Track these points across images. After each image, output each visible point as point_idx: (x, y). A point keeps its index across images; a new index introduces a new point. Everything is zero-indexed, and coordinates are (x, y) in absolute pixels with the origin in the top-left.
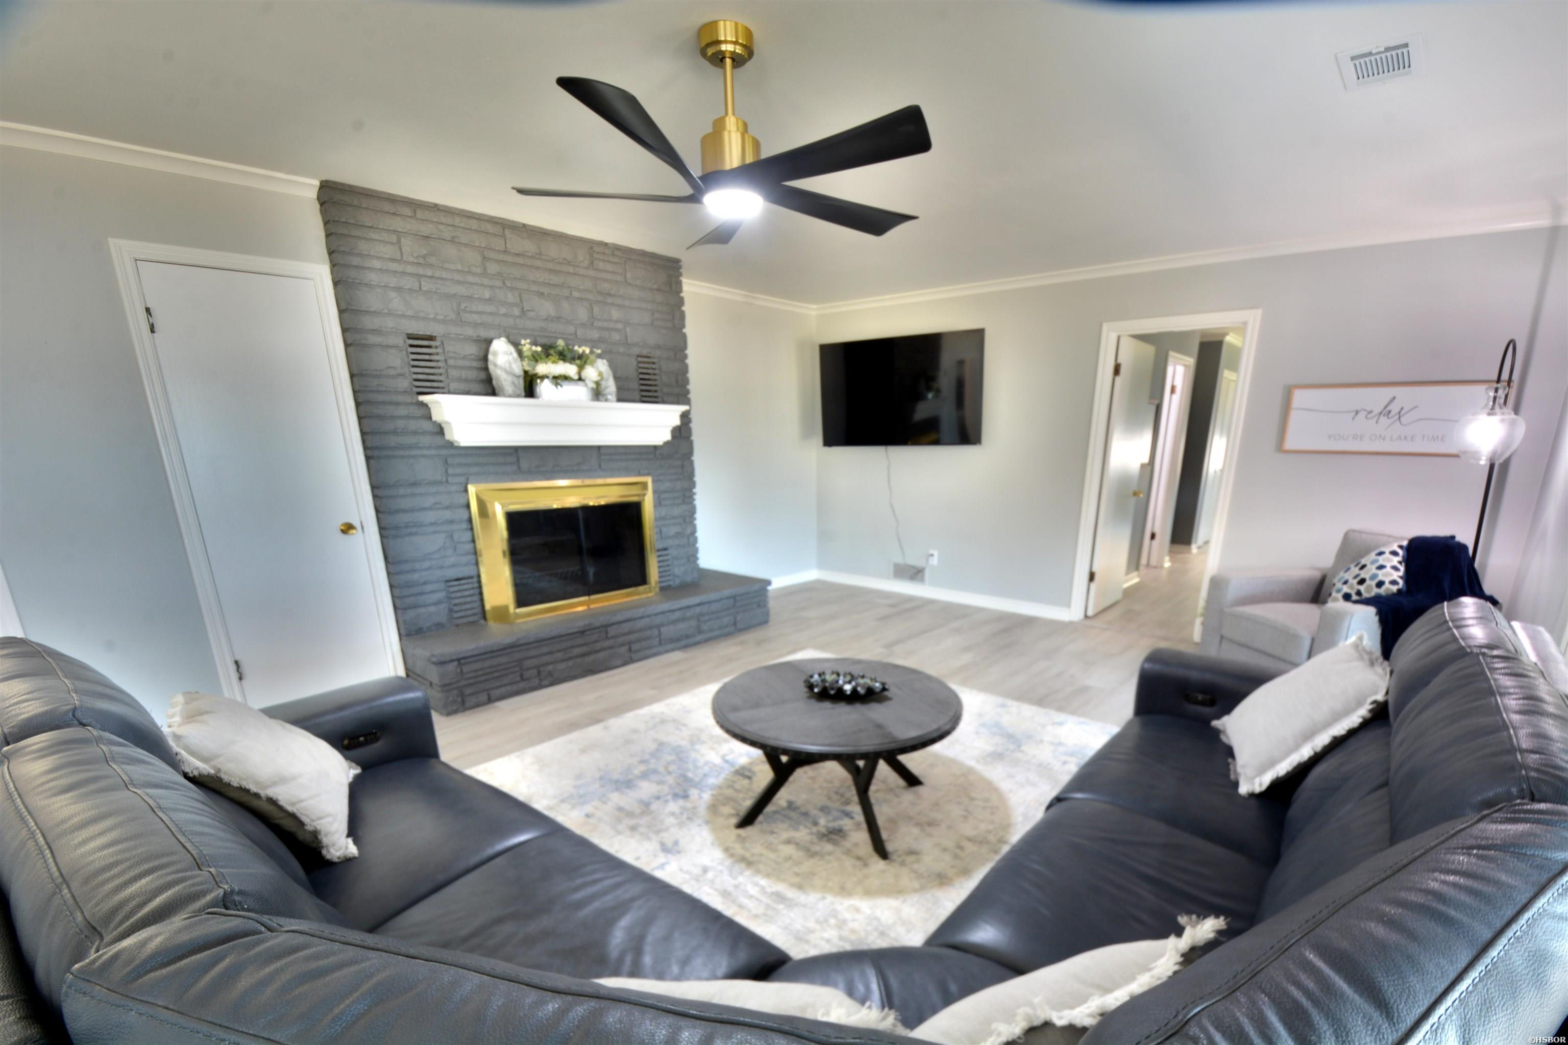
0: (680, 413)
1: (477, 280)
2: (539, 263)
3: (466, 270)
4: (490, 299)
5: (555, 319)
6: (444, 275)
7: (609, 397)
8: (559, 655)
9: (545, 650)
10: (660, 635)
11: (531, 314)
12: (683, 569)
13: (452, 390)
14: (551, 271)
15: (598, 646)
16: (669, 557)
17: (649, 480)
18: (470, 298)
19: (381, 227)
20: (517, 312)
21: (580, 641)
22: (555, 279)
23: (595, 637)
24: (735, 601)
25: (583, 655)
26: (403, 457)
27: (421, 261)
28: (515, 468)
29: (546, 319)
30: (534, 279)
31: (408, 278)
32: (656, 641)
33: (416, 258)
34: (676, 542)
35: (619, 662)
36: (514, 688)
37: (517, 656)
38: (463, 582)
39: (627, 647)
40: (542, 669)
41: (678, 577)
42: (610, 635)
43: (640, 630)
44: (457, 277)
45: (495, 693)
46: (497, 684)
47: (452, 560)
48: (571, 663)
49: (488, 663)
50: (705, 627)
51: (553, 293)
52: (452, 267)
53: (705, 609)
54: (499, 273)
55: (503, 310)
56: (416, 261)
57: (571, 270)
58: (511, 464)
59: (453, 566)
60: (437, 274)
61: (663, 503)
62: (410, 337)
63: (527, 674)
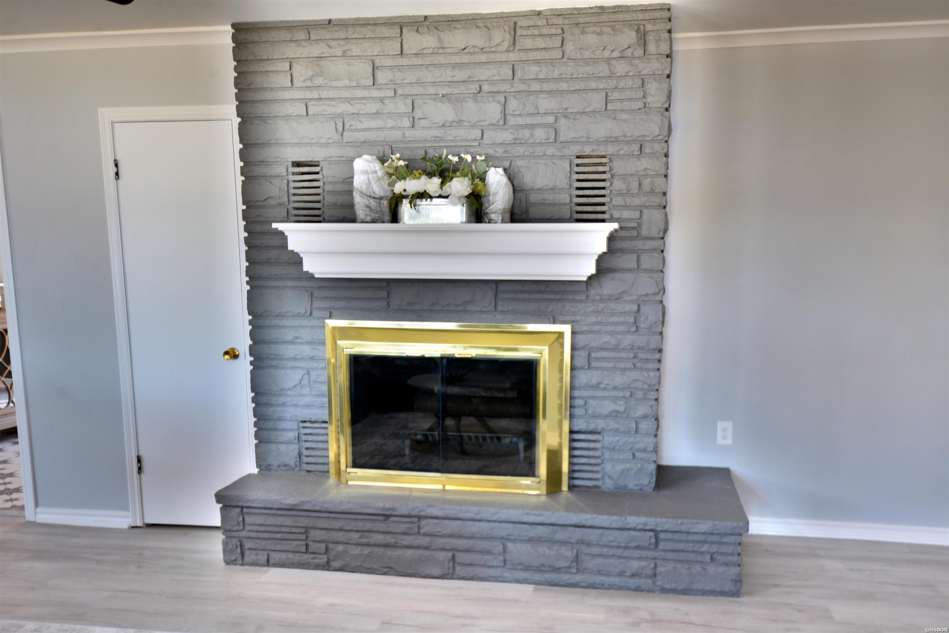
0: (607, 234)
1: (365, 93)
2: (441, 59)
3: (355, 84)
4: (377, 113)
5: (455, 124)
6: (332, 94)
7: (493, 216)
8: (355, 536)
9: (336, 524)
10: (505, 551)
11: (424, 123)
12: (620, 467)
13: (327, 218)
14: (454, 66)
15: (407, 540)
16: (598, 445)
17: (566, 329)
18: (355, 115)
19: (275, 57)
20: (406, 123)
21: (381, 526)
22: (460, 75)
23: (403, 527)
24: (657, 541)
25: (386, 546)
26: (274, 287)
27: (309, 83)
28: (384, 304)
29: (443, 126)
30: (433, 80)
31: (296, 104)
32: (498, 562)
33: (304, 81)
34: (613, 425)
35: (436, 571)
36: (297, 558)
37: (304, 522)
38: (316, 425)
39: (450, 554)
40: (331, 546)
41: (610, 478)
42: (422, 531)
43: (472, 537)
44: (345, 94)
45: (275, 557)
46: (279, 547)
47: (307, 399)
48: (367, 551)
49: (271, 520)
50: (591, 564)
51: (456, 92)
52: (340, 84)
53: (593, 535)
54: (391, 81)
55: (390, 123)
56: (304, 85)
57: (483, 58)
58: (381, 299)
59: (308, 406)
60: (324, 94)
61: (594, 364)
62: (297, 164)
63: (313, 547)
